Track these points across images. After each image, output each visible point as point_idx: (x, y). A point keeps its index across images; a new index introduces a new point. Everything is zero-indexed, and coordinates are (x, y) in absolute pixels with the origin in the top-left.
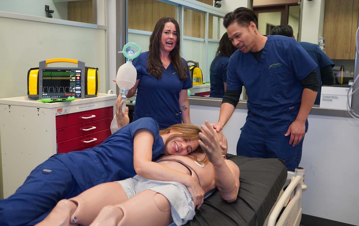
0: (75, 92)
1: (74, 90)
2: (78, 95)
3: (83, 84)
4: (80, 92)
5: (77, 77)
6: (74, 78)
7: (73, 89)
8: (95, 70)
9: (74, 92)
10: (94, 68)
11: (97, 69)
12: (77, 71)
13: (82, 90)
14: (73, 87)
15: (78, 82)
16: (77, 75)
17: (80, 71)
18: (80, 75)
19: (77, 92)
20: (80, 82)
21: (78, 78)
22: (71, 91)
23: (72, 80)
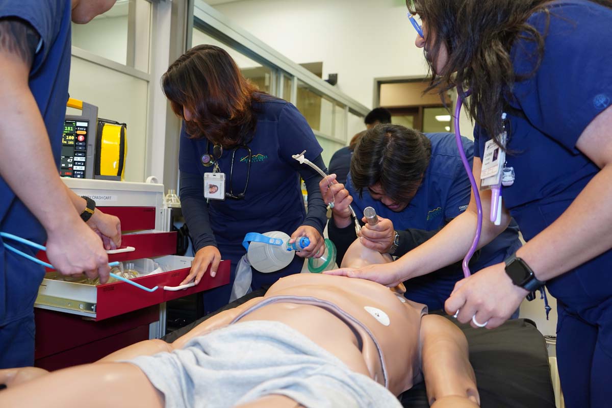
0: (72, 168)
1: (70, 163)
2: (79, 174)
3: (91, 151)
4: (83, 168)
5: (77, 135)
6: (73, 138)
7: (69, 160)
8: (119, 128)
9: (70, 168)
10: (117, 123)
11: (125, 125)
12: (79, 124)
13: (88, 164)
14: (68, 157)
15: (80, 146)
16: (78, 132)
17: (85, 124)
18: (85, 133)
19: (75, 168)
20: (85, 146)
21: (81, 138)
22: (63, 165)
23: (66, 142)
